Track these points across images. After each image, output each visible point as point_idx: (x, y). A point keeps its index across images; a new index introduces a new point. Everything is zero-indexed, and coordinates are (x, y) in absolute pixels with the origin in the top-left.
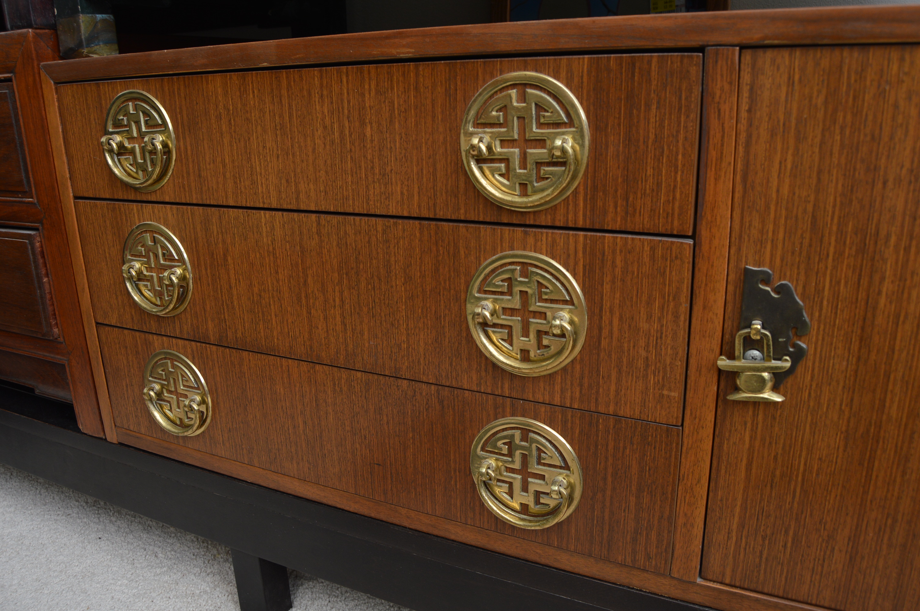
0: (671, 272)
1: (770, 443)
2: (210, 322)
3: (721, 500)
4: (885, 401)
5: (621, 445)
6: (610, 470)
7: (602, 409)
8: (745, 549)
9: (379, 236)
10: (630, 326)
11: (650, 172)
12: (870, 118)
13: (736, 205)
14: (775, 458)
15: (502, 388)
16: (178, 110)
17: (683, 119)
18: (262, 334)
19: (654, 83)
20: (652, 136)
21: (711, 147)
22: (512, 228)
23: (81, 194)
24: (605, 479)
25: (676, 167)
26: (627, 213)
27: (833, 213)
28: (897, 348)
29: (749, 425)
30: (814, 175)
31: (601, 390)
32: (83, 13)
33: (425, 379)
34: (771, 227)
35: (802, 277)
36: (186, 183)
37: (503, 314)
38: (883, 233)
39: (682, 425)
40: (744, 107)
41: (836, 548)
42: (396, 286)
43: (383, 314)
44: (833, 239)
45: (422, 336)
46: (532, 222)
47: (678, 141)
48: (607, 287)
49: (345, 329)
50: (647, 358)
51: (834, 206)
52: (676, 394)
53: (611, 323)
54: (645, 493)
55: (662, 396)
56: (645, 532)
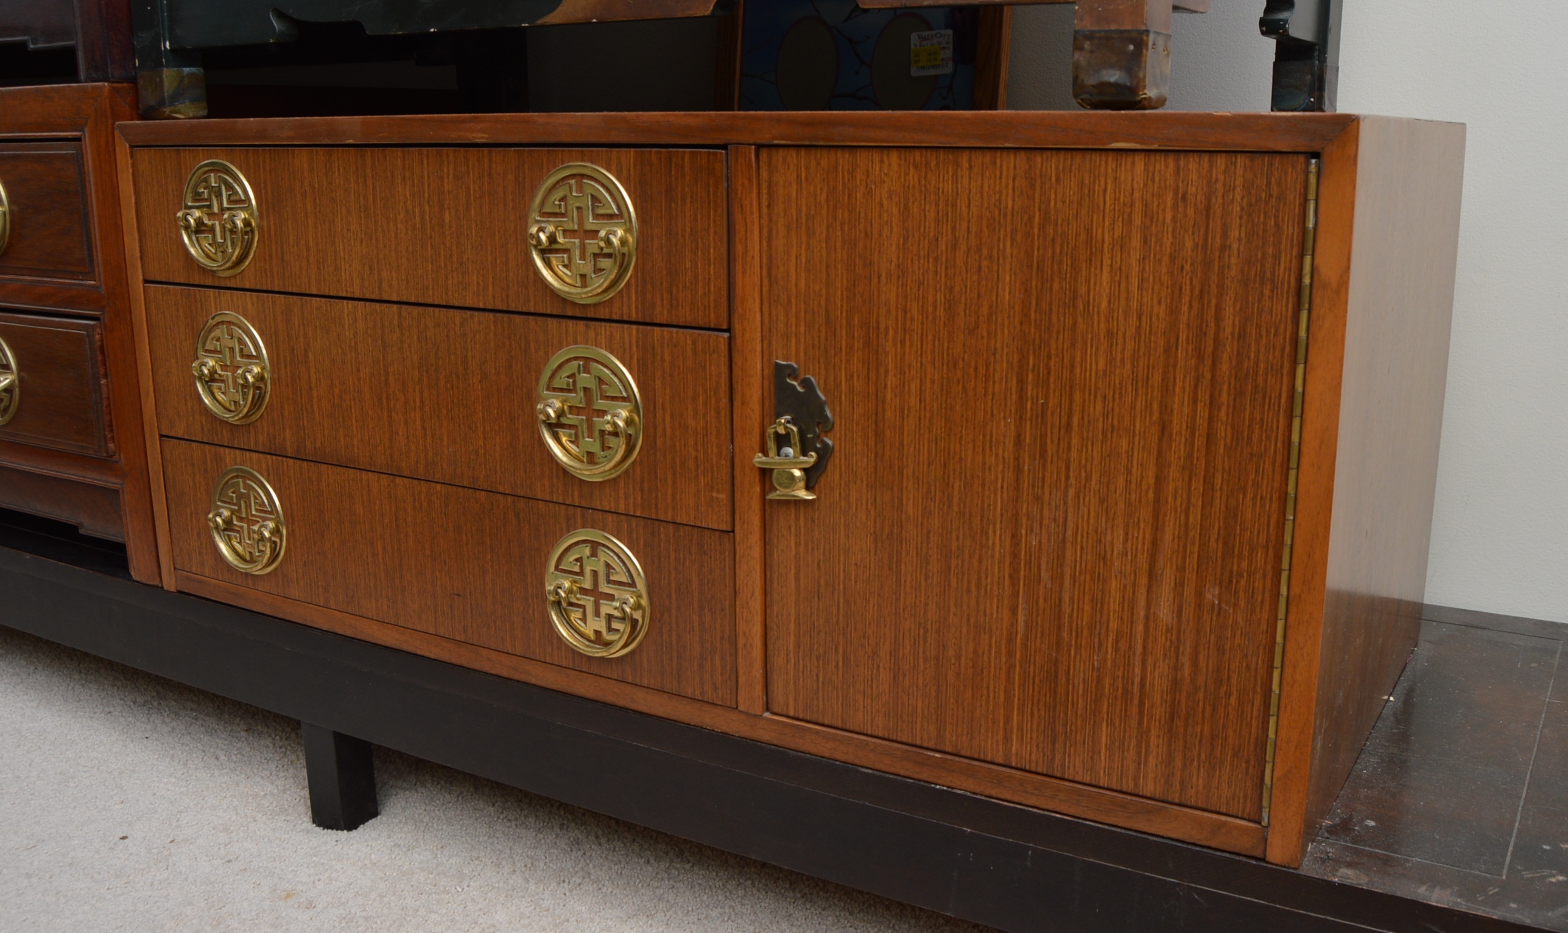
0: (710, 366)
1: (813, 549)
2: (287, 430)
3: (777, 617)
4: (902, 499)
5: (681, 556)
6: (673, 585)
7: (661, 516)
8: (803, 672)
9: (457, 329)
10: (680, 424)
11: (688, 265)
12: (862, 215)
13: (765, 299)
14: (818, 564)
15: (573, 496)
16: (262, 185)
17: (712, 214)
18: (342, 443)
19: (688, 178)
20: (688, 229)
21: (737, 241)
22: (575, 321)
23: (151, 279)
24: (669, 596)
25: (709, 260)
26: (671, 306)
27: (842, 306)
28: (905, 443)
29: (793, 530)
30: (824, 270)
31: (659, 495)
32: (167, 66)
33: (501, 489)
34: (794, 321)
35: (823, 372)
36: (268, 267)
37: (570, 413)
38: (882, 326)
39: (733, 531)
40: (765, 203)
41: (881, 665)
42: (474, 384)
43: (461, 416)
44: (844, 333)
45: (498, 440)
46: (592, 315)
47: (709, 235)
48: (658, 382)
49: (425, 435)
50: (696, 458)
51: (842, 300)
52: (723, 496)
53: (664, 420)
54: (706, 611)
55: (712, 498)
56: (709, 657)
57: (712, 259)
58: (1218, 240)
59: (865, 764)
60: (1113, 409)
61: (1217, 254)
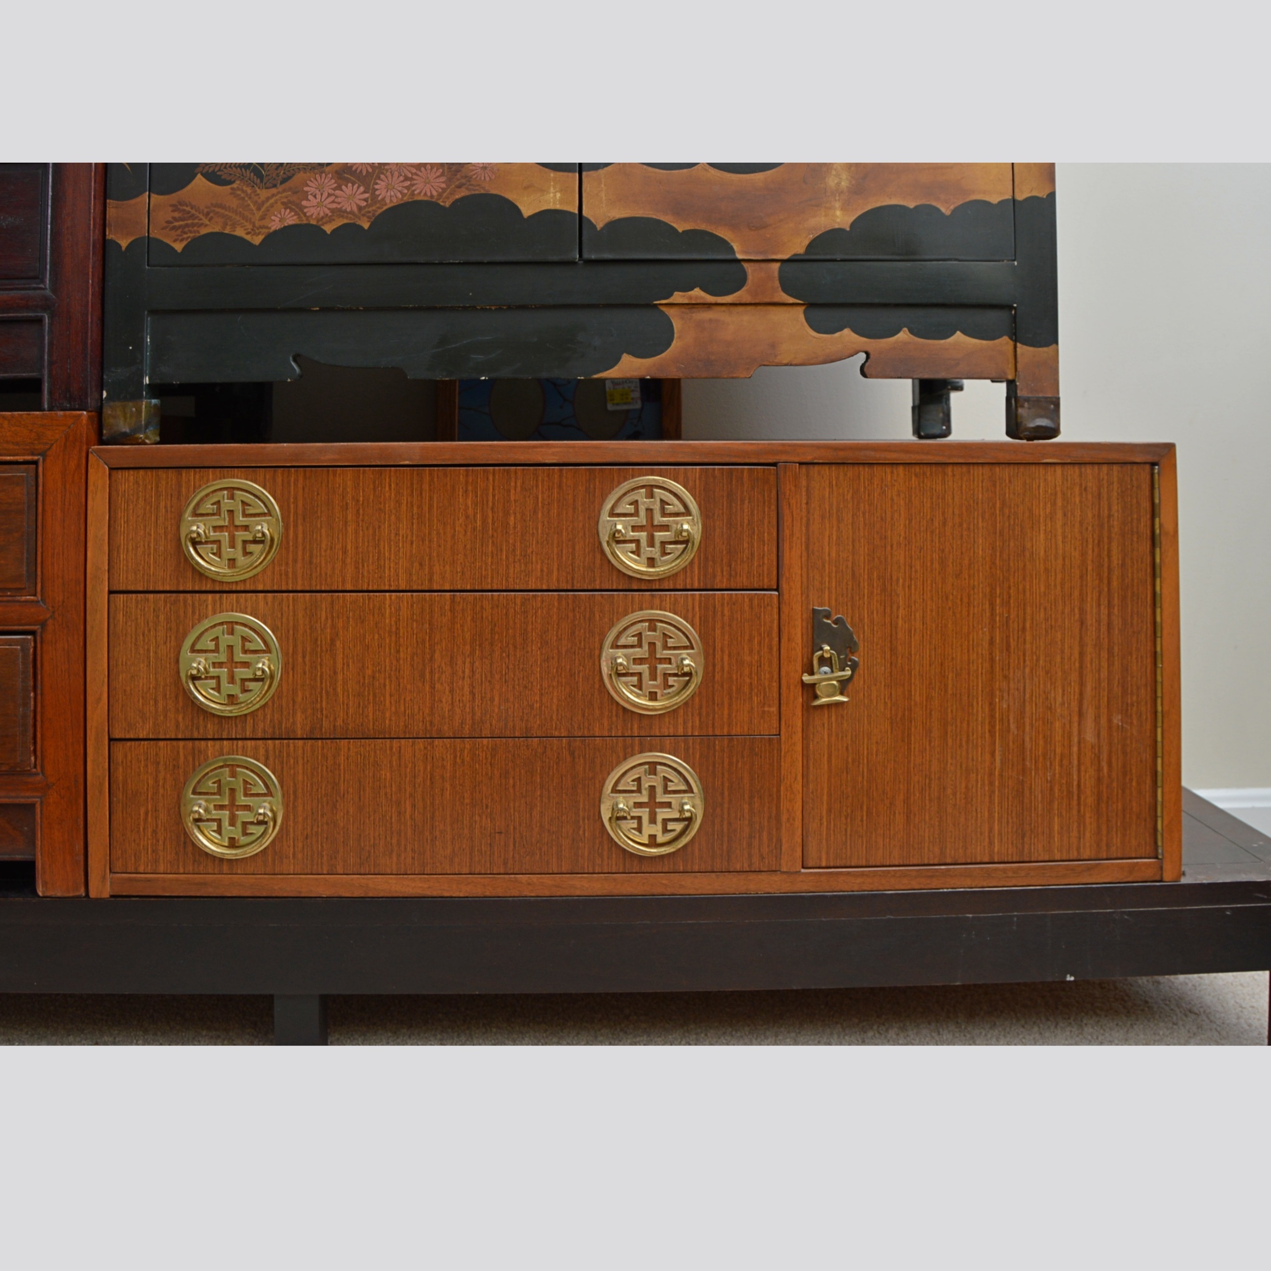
0: (764, 615)
1: (842, 737)
2: (299, 714)
3: (812, 793)
4: (911, 691)
5: (735, 760)
6: (726, 785)
7: (718, 732)
8: (834, 831)
9: (518, 608)
10: (737, 660)
11: (746, 545)
12: (879, 507)
13: (804, 566)
14: (847, 748)
15: (632, 729)
16: (292, 500)
17: (766, 509)
18: (371, 717)
19: (746, 486)
20: (746, 521)
21: (785, 528)
22: (641, 593)
23: (115, 589)
24: (722, 794)
25: (764, 541)
26: (730, 575)
27: (864, 566)
28: (913, 653)
29: (826, 725)
30: (850, 543)
31: (716, 716)
32: (146, 398)
33: (557, 734)
34: (827, 579)
35: (850, 611)
36: (290, 570)
37: (634, 663)
38: (894, 578)
39: (779, 735)
40: (804, 501)
41: (897, 812)
42: (532, 651)
43: (516, 679)
44: (866, 584)
45: (555, 694)
46: (657, 587)
47: (764, 524)
48: (718, 632)
49: (474, 699)
50: (751, 684)
51: (864, 563)
52: (774, 709)
53: (722, 659)
54: (756, 799)
55: (764, 712)
56: (757, 835)
58: (1106, 512)
59: (887, 888)
60: (1051, 616)
61: (1106, 520)
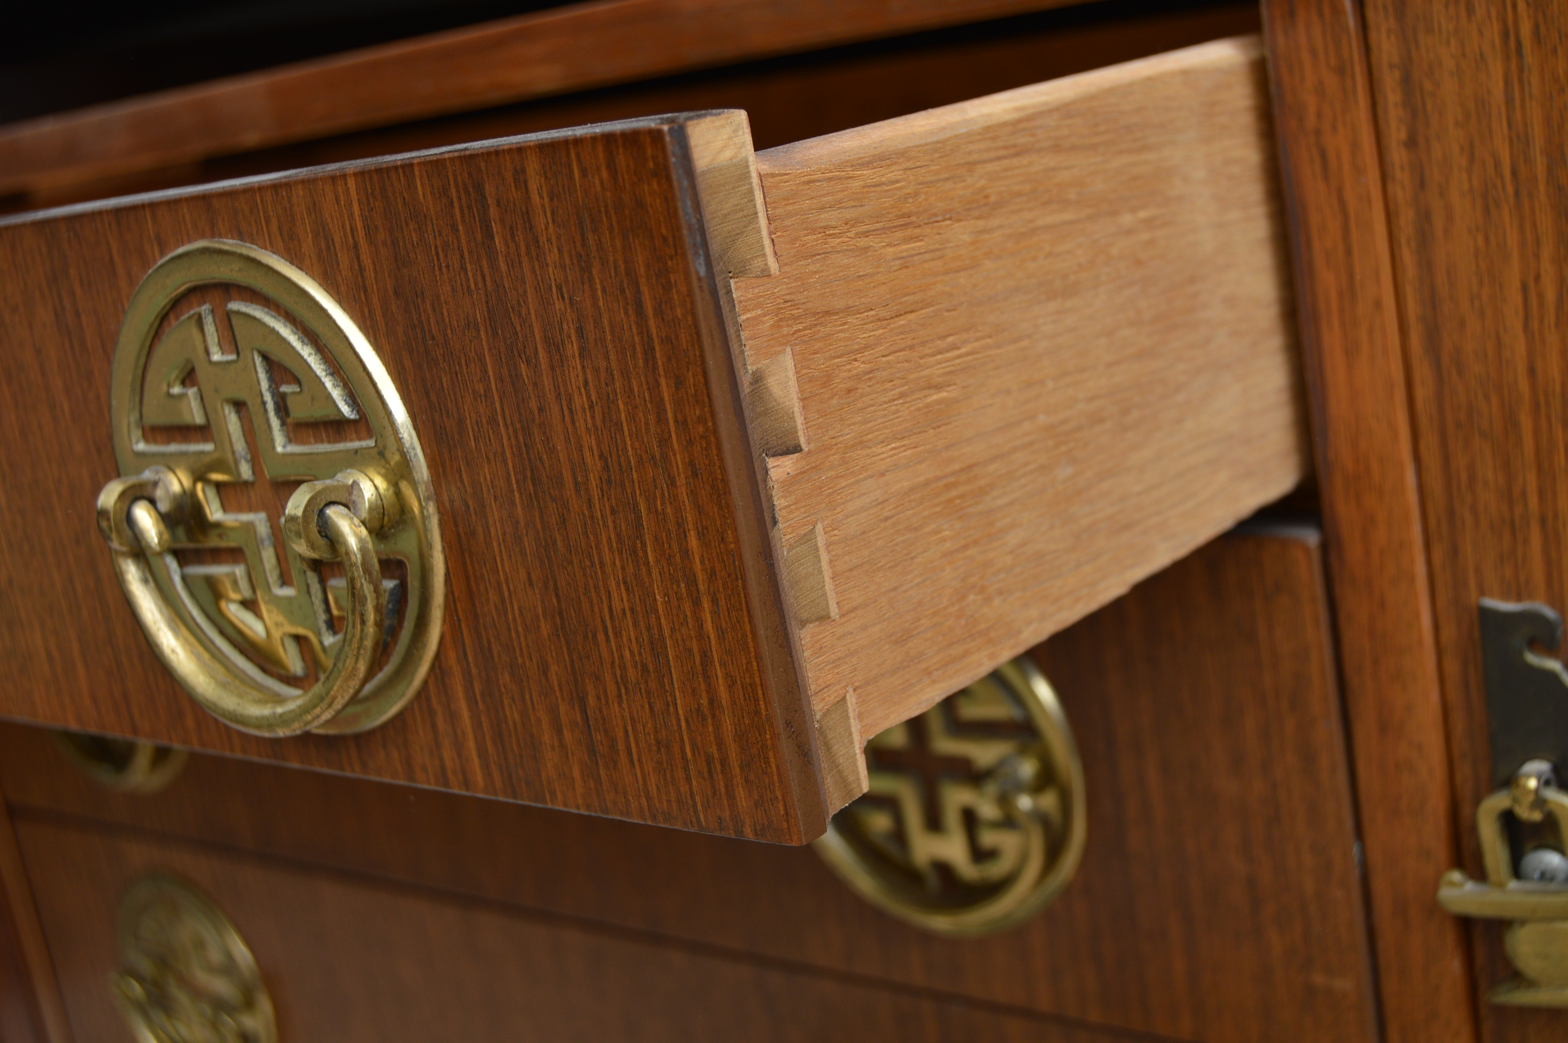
57: (701, 576)
